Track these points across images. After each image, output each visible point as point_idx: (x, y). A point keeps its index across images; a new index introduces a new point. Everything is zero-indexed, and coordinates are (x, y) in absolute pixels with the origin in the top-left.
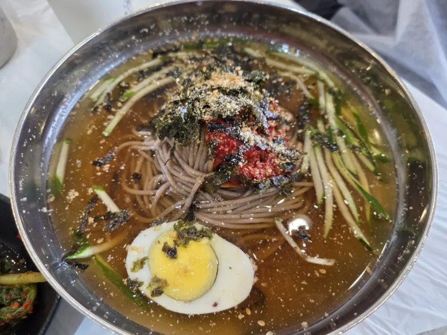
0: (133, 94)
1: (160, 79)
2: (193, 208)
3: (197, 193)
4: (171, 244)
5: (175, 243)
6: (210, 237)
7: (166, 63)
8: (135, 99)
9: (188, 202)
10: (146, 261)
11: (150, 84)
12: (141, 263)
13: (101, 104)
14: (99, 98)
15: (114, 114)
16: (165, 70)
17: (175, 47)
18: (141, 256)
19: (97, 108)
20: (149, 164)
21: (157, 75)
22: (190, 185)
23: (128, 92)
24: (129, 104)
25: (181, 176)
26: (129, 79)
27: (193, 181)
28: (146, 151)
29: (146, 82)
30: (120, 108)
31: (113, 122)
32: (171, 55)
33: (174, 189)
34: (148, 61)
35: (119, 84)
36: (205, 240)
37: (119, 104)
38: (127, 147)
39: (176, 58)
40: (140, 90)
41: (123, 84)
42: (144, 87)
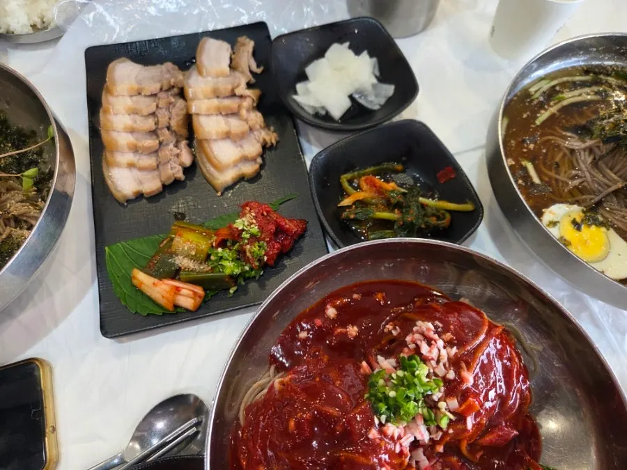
0: (564, 99)
1: (588, 94)
2: (599, 204)
3: (608, 195)
4: (578, 220)
5: (582, 220)
6: (608, 230)
7: (597, 82)
8: (565, 103)
9: (597, 199)
10: (558, 224)
11: (580, 95)
12: (554, 224)
13: (537, 98)
14: (536, 92)
15: (546, 110)
16: (595, 89)
17: (607, 71)
18: (556, 220)
19: (533, 100)
20: (566, 159)
21: (588, 90)
22: (606, 187)
23: (560, 95)
24: (559, 106)
25: (600, 177)
26: (563, 85)
27: (610, 184)
28: (567, 148)
29: (577, 92)
30: (552, 106)
31: (543, 116)
32: (602, 76)
33: (589, 184)
34: (581, 75)
35: (554, 87)
36: (603, 229)
37: (552, 103)
38: (551, 140)
39: (606, 82)
40: (570, 97)
41: (558, 88)
42: (574, 96)
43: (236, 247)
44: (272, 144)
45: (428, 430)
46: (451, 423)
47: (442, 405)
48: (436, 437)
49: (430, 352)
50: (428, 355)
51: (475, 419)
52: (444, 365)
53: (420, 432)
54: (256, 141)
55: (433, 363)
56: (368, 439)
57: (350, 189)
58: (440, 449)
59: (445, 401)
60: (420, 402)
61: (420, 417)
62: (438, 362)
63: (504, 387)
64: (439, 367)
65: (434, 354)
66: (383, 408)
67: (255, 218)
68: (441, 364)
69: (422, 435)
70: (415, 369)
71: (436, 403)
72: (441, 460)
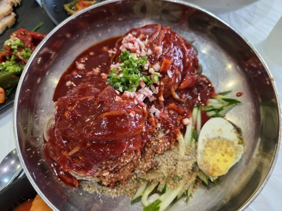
43: (13, 58)
44: (18, 4)
45: (150, 89)
46: (160, 79)
47: (151, 70)
48: (156, 92)
49: (134, 46)
50: (133, 48)
51: (172, 72)
52: (145, 50)
53: (146, 91)
54: (6, 4)
55: (138, 51)
56: (115, 102)
57: (71, 11)
58: (162, 98)
59: (152, 67)
60: (139, 74)
61: (142, 82)
62: (141, 50)
63: (181, 53)
64: (142, 52)
65: (137, 46)
66: (119, 84)
67: (17, 36)
68: (143, 50)
69: (148, 93)
70: (128, 55)
71: (147, 71)
72: (166, 108)
